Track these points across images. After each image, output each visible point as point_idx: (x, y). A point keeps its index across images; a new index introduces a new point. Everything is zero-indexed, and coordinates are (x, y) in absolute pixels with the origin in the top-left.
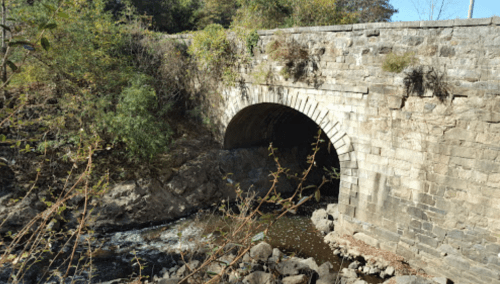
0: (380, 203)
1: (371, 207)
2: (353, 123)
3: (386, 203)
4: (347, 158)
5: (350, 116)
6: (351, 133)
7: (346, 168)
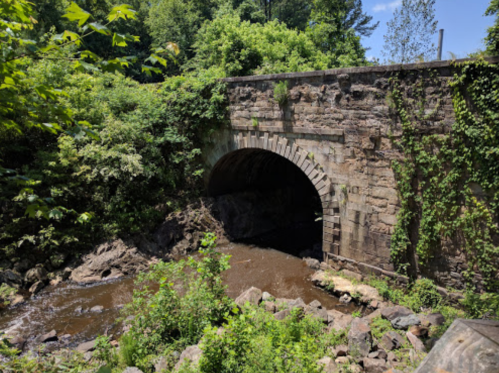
0: (361, 239)
1: (353, 243)
2: (332, 165)
3: (366, 238)
4: (328, 198)
5: (328, 158)
6: (330, 174)
7: (328, 208)
